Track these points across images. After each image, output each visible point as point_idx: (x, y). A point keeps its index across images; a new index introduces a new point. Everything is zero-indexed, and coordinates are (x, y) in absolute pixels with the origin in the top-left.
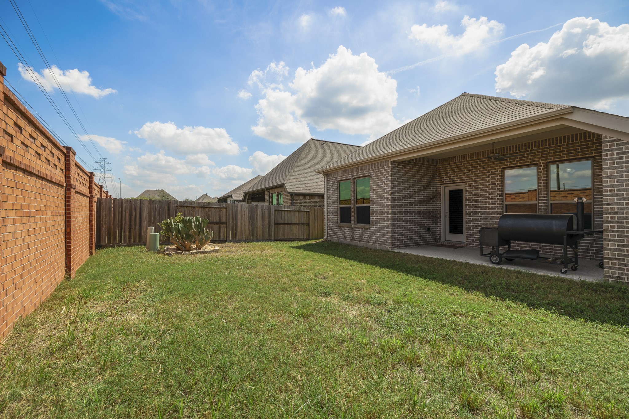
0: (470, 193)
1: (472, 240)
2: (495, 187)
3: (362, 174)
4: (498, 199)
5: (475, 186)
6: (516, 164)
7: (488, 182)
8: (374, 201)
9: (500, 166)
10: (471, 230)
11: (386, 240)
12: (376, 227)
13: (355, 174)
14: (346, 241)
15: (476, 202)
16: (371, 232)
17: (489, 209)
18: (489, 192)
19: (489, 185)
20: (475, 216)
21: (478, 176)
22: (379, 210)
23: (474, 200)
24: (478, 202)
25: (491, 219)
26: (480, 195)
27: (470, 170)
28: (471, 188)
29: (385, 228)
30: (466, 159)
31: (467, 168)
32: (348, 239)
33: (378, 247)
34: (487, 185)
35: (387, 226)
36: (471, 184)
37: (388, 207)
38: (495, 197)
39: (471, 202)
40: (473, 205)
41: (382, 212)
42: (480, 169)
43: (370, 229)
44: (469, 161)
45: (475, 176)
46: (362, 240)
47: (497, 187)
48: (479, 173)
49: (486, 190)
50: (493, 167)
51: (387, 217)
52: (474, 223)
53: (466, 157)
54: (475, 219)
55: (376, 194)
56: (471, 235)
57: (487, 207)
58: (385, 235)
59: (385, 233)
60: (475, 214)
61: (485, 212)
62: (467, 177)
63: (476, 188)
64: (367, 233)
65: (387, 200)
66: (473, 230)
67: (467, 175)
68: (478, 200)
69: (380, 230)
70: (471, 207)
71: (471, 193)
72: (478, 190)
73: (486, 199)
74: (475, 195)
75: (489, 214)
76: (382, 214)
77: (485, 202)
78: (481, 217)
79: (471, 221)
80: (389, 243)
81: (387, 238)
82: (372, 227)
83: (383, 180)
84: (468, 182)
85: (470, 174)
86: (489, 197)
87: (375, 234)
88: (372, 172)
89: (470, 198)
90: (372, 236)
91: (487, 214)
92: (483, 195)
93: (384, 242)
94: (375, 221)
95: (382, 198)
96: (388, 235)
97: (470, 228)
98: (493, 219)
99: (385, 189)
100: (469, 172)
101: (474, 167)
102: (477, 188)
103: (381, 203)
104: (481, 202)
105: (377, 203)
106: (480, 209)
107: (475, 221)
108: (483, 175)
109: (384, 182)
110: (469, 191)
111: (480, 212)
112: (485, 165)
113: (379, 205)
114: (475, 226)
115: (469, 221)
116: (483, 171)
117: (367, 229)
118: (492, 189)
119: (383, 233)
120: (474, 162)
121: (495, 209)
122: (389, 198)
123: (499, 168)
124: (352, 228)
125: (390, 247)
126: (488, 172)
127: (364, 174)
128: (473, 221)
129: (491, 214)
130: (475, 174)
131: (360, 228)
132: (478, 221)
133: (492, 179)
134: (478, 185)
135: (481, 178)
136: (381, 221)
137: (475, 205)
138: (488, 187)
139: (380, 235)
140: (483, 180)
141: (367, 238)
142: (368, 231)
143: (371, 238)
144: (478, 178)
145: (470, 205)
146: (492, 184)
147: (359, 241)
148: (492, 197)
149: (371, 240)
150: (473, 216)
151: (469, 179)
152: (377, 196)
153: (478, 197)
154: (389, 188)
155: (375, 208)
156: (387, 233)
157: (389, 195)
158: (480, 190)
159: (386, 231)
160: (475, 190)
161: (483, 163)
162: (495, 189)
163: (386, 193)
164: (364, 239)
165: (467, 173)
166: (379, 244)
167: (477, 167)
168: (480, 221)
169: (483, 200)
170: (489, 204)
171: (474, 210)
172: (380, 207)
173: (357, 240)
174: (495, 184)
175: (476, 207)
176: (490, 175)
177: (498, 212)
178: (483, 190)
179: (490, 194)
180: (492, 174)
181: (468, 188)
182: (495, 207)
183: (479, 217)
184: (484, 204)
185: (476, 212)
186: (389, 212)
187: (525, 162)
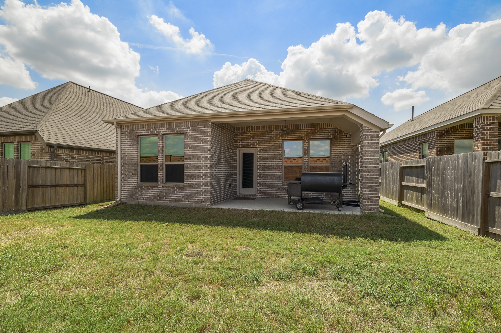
0: (260, 156)
1: (262, 192)
2: (278, 153)
3: (175, 131)
4: (280, 162)
5: (264, 151)
6: (291, 137)
7: (273, 149)
8: (189, 159)
9: (281, 138)
10: (261, 185)
11: (204, 198)
12: (191, 186)
13: (164, 130)
14: (149, 202)
15: (265, 163)
16: (185, 190)
17: (274, 169)
18: (274, 156)
19: (274, 151)
20: (264, 174)
21: (266, 144)
22: (196, 168)
23: (263, 162)
24: (266, 163)
25: (275, 176)
26: (268, 158)
27: (260, 139)
28: (261, 153)
29: (203, 186)
30: (258, 130)
31: (258, 137)
32: (154, 200)
33: (194, 205)
34: (272, 151)
35: (205, 184)
36: (261, 149)
37: (206, 166)
38: (278, 160)
39: (261, 163)
40: (262, 165)
41: (200, 170)
42: (268, 138)
43: (183, 188)
44: (260, 131)
45: (264, 144)
46: (174, 200)
47: (279, 153)
48: (267, 142)
49: (272, 154)
50: (277, 138)
51: (206, 175)
52: (263, 180)
53: (258, 128)
54: (264, 176)
55: (193, 153)
56: (261, 188)
57: (272, 167)
58: (203, 193)
59: (202, 191)
60: (264, 172)
61: (271, 171)
62: (258, 144)
63: (265, 153)
64: (180, 192)
65: (206, 159)
66: (262, 185)
67: (258, 142)
68: (266, 162)
69: (196, 188)
70: (261, 167)
71: (261, 156)
72: (266, 155)
73: (272, 162)
74: (264, 158)
75: (274, 173)
76: (199, 173)
77: (271, 163)
78: (268, 174)
79: (261, 178)
80: (208, 200)
81: (205, 195)
82: (186, 186)
83: (201, 139)
84: (259, 147)
85: (261, 142)
86: (274, 160)
87: (190, 193)
88: (187, 130)
89: (260, 160)
90: (186, 195)
91: (272, 172)
92: (270, 158)
93: (201, 200)
94: (191, 179)
95: (200, 157)
96: (206, 193)
97: (260, 183)
98: (276, 176)
99: (203, 148)
100: (260, 140)
101: (264, 137)
102: (266, 153)
103: (199, 161)
104: (268, 163)
105: (194, 161)
106: (268, 169)
107: (264, 178)
108: (270, 144)
109: (202, 141)
110: (259, 155)
111: (267, 171)
112: (271, 136)
113: (196, 164)
114: (264, 181)
115: (259, 178)
116: (270, 140)
117: (181, 188)
118: (276, 154)
119: (200, 191)
120: (264, 133)
121: (278, 169)
122: (207, 157)
123: (281, 140)
124: (159, 187)
125: (208, 205)
126: (273, 142)
127: (177, 131)
128: (262, 178)
129: (275, 173)
130: (264, 142)
131: (171, 187)
132: (266, 178)
133: (276, 147)
134: (266, 151)
135: (268, 145)
136: (198, 179)
137: (264, 165)
138: (273, 153)
139: (196, 193)
140: (269, 147)
141: (181, 197)
142: (181, 190)
143: (186, 197)
144: (266, 145)
145: (260, 165)
146: (276, 151)
147: (170, 201)
148: (276, 160)
149: (185, 199)
150: (262, 174)
151: (260, 146)
152: (194, 155)
153: (266, 160)
154: (208, 148)
155: (190, 166)
156: (205, 191)
157: (208, 154)
158: (268, 155)
159: (204, 189)
160: (264, 154)
161: (270, 135)
162: (278, 154)
163: (205, 152)
164: (176, 199)
165: (259, 140)
166: (195, 202)
167: (266, 137)
168: (267, 178)
169: (270, 162)
170: (274, 165)
171: (263, 169)
172: (196, 166)
173: (166, 199)
174: (278, 151)
175: (265, 167)
176: (274, 144)
177: (279, 171)
178: (270, 154)
179: (274, 158)
180: (276, 143)
181: (259, 153)
182: (278, 167)
183: (267, 174)
184: (270, 165)
185: (265, 171)
186: (207, 170)
187: (297, 137)
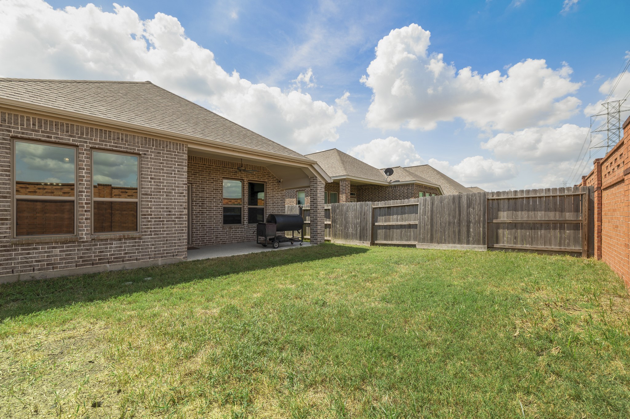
0: (196, 195)
1: (199, 239)
2: (218, 192)
3: (121, 147)
4: (220, 202)
5: (202, 188)
6: (232, 176)
7: (213, 187)
8: (151, 195)
9: (222, 175)
10: (197, 230)
11: (178, 249)
12: (155, 234)
15: (203, 204)
16: (144, 242)
17: (213, 210)
18: (213, 196)
19: (213, 189)
20: (201, 217)
21: (204, 180)
22: (163, 208)
23: (201, 202)
24: (204, 204)
25: (214, 219)
26: (206, 197)
27: (197, 173)
28: (198, 190)
29: (175, 233)
30: (194, 161)
31: (194, 170)
32: (67, 267)
33: (160, 262)
34: (211, 189)
35: (179, 230)
36: (198, 186)
37: (181, 205)
38: (218, 200)
39: (198, 204)
40: (199, 206)
41: (170, 212)
42: (206, 174)
43: (140, 238)
44: (196, 164)
45: (202, 180)
46: (118, 259)
47: (219, 192)
48: (205, 178)
49: (211, 193)
50: (216, 175)
51: (180, 218)
52: (201, 223)
53: (194, 159)
54: (201, 219)
55: (157, 185)
56: (197, 235)
57: (211, 208)
58: (175, 243)
59: (174, 240)
60: (201, 215)
61: (210, 213)
62: (194, 179)
63: (202, 191)
64: (133, 246)
65: (180, 196)
66: (200, 230)
67: (194, 177)
68: (204, 202)
69: (164, 237)
70: (198, 208)
71: (198, 195)
72: (204, 193)
73: (211, 202)
74: (202, 197)
75: (213, 215)
76: (169, 215)
77: (210, 204)
78: (207, 217)
79: (198, 221)
80: (183, 252)
81: (179, 246)
82: (146, 235)
83: (171, 167)
84: (196, 184)
85: (197, 177)
86: (213, 200)
87: (153, 245)
88: (148, 151)
89: (196, 199)
90: (146, 249)
91: (211, 215)
92: (208, 197)
93: (173, 253)
94: (154, 225)
95: (170, 192)
96: (181, 243)
97: (197, 228)
98: (216, 219)
99: (175, 180)
100: (196, 175)
101: (201, 171)
102: (204, 191)
103: (168, 199)
104: (206, 204)
105: (160, 198)
106: (206, 210)
107: (202, 221)
108: (208, 180)
109: (174, 171)
110: (196, 192)
111: (206, 213)
112: (210, 172)
113: (163, 202)
114: (202, 226)
115: (196, 221)
116: (209, 176)
117: (135, 239)
118: (216, 194)
119: (170, 240)
120: (201, 166)
121: (218, 210)
122: (183, 193)
123: (221, 177)
124: (83, 242)
125: (184, 258)
126: (212, 179)
127: (127, 148)
128: (199, 221)
129: (215, 215)
130: (202, 177)
131: (115, 240)
132: (204, 221)
133: (216, 185)
134: (204, 189)
135: (206, 182)
136: (167, 224)
137: (202, 206)
138: (212, 191)
139: (163, 244)
140: (208, 184)
141: (135, 253)
142: (136, 242)
143: (145, 252)
144: (204, 182)
145: (197, 206)
146: (216, 189)
147: (109, 262)
148: (215, 200)
149: (143, 255)
150: (199, 217)
151: (197, 181)
152: (160, 189)
153: (204, 200)
154: (183, 181)
155: (154, 205)
156: (180, 240)
157: (183, 190)
158: (206, 193)
159: (178, 237)
160: (202, 193)
161: (208, 170)
162: (218, 194)
163: (178, 187)
164: (124, 257)
165: (195, 175)
166: (162, 257)
167: (204, 171)
168: (206, 221)
169: (209, 202)
170: (213, 206)
171: (200, 211)
172: (164, 205)
173: (101, 261)
174: (218, 189)
175: (202, 208)
176: (214, 181)
177: (220, 213)
178: (209, 193)
179: (214, 198)
180: (216, 181)
181: (195, 190)
182: (218, 208)
183: (205, 217)
184: (209, 206)
185: (203, 213)
186: (183, 212)
187: (237, 177)
